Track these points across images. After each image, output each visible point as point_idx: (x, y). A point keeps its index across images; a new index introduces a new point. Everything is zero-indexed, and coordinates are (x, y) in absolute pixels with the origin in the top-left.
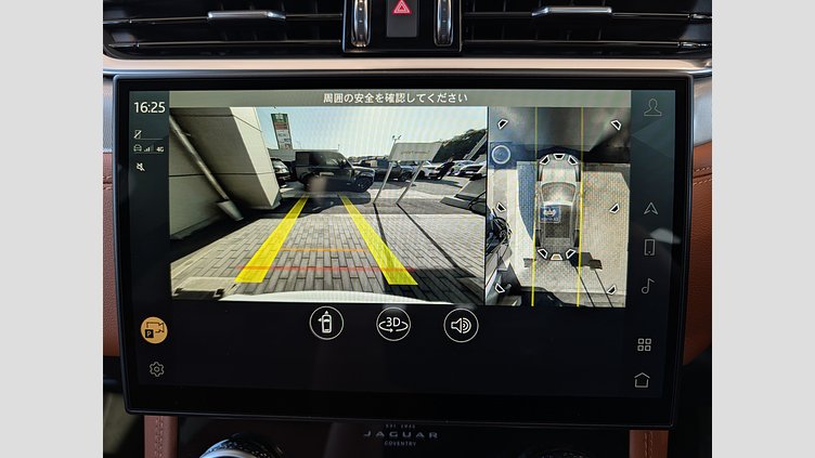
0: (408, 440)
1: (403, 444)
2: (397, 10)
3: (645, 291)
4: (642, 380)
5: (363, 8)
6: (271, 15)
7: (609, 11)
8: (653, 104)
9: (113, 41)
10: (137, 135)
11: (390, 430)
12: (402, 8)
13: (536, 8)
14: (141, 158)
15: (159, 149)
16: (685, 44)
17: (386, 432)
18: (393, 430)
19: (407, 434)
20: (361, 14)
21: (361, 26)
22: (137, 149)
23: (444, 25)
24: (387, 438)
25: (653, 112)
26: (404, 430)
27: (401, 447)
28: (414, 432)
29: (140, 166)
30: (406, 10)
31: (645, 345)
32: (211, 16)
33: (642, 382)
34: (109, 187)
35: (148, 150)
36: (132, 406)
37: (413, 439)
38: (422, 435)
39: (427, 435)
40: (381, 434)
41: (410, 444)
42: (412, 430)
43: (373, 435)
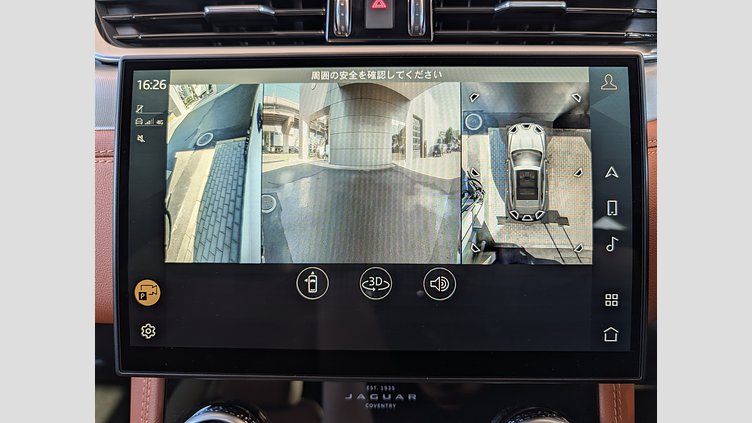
0: (388, 402)
1: (383, 406)
2: (375, 5)
3: (610, 248)
4: (611, 335)
5: (345, 3)
6: (262, 9)
7: (563, 5)
9: (117, 34)
10: (139, 109)
11: (370, 393)
12: (379, 3)
14: (142, 130)
15: (159, 122)
16: (631, 35)
17: (367, 394)
18: (373, 392)
19: (387, 396)
20: (342, 9)
21: (343, 19)
22: (138, 122)
23: (417, 19)
24: (368, 400)
25: (609, 86)
26: (384, 392)
27: (381, 409)
28: (394, 395)
29: (140, 138)
30: (383, 5)
31: (612, 300)
32: (207, 10)
33: (611, 336)
34: (109, 160)
35: (149, 123)
36: (124, 369)
37: (393, 401)
38: (401, 397)
39: (406, 397)
40: (362, 397)
41: (390, 406)
42: (391, 392)
43: (355, 397)
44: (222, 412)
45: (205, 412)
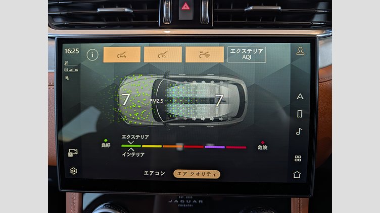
1: (187, 205)
2: (184, 8)
3: (298, 133)
6: (126, 10)
7: (280, 8)
8: (300, 49)
9: (54, 22)
10: (66, 63)
11: (181, 199)
12: (186, 7)
13: (246, 7)
14: (68, 74)
15: (76, 70)
16: (315, 23)
17: (179, 200)
18: (182, 199)
19: (189, 201)
20: (167, 10)
21: (167, 15)
22: (66, 70)
23: (205, 15)
24: (179, 203)
25: (300, 53)
26: (187, 199)
27: (186, 207)
28: (192, 200)
29: (67, 78)
30: (188, 8)
31: (298, 159)
32: (99, 10)
33: (297, 175)
34: (52, 87)
35: (71, 70)
36: (62, 188)
37: (191, 203)
38: (195, 202)
39: (198, 202)
40: (176, 201)
41: (190, 205)
42: (191, 199)
43: (173, 201)
44: (110, 208)
45: (101, 208)
